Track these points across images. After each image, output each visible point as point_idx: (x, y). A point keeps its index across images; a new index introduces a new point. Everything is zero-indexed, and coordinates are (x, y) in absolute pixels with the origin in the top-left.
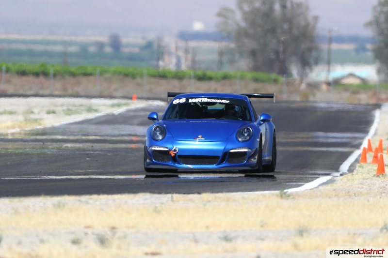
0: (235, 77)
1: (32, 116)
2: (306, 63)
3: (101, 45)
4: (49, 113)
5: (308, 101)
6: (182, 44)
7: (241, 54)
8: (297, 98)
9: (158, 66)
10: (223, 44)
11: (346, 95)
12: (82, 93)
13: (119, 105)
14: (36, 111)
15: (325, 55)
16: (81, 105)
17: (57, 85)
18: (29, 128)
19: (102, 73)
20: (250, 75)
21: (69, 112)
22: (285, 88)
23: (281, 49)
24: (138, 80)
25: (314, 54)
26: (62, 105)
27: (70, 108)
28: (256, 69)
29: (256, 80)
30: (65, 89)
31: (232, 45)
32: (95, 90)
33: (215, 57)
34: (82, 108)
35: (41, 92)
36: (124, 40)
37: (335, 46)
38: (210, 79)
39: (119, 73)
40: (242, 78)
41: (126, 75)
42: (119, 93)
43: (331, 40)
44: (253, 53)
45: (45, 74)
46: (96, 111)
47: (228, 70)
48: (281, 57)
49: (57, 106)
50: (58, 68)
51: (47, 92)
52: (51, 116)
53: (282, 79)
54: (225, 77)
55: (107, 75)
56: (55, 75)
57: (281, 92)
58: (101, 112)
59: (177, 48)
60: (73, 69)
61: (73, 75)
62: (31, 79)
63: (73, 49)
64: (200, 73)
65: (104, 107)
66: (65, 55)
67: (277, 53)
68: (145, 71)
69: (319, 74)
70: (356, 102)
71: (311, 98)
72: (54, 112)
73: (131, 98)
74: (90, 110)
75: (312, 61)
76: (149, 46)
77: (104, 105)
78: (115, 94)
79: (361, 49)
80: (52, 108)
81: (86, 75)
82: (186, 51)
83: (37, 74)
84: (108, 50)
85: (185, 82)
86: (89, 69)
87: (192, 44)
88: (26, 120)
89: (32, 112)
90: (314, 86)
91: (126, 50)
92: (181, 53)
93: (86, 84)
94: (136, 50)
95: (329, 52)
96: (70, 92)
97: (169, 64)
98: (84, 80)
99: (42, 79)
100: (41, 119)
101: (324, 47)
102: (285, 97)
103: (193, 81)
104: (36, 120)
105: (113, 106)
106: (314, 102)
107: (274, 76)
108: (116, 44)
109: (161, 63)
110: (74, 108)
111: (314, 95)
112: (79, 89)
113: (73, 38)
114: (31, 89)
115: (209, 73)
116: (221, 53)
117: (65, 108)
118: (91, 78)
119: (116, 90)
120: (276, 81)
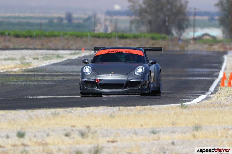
0: (141, 37)
1: (26, 61)
2: (181, 28)
3: (60, 19)
4: (34, 59)
5: (184, 50)
6: (108, 18)
7: (143, 23)
8: (178, 49)
9: (94, 31)
10: (133, 18)
11: (206, 46)
12: (53, 47)
13: (74, 54)
14: (27, 58)
15: (192, 23)
16: (53, 54)
17: (37, 43)
18: (24, 68)
19: (64, 35)
20: (149, 35)
21: (46, 58)
22: (171, 43)
23: (167, 19)
24: (84, 39)
25: (186, 22)
26: (42, 55)
27: (47, 56)
28: (151, 31)
29: (153, 38)
30: (43, 45)
31: (137, 18)
32: (60, 45)
33: (128, 25)
34: (54, 56)
35: (29, 47)
36: (75, 16)
37: (197, 18)
38: (126, 38)
39: (71, 35)
40: (145, 37)
41: (77, 36)
42: (74, 47)
43: (195, 14)
44: (150, 22)
45: (31, 36)
46: (62, 57)
47: (135, 32)
48: (167, 24)
49: (39, 55)
50: (37, 32)
51: (32, 47)
52: (36, 61)
53: (168, 37)
54: (135, 37)
55: (66, 37)
56: (36, 37)
57: (168, 45)
58: (65, 58)
59: (106, 20)
60: (47, 33)
61: (46, 36)
62: (21, 39)
63: (44, 21)
64: (120, 34)
65: (67, 55)
66: (40, 25)
67: (164, 22)
68: (89, 34)
69: (189, 34)
70: (212, 50)
71: (186, 49)
72: (37, 59)
73: (81, 50)
74: (58, 57)
75: (184, 26)
76: (89, 19)
77: (66, 54)
78: (72, 47)
79: (212, 19)
80: (36, 56)
81: (56, 36)
82: (111, 21)
83: (26, 37)
84: (65, 21)
85: (112, 40)
86: (56, 33)
87: (114, 18)
88: (22, 64)
89: (25, 59)
90: (187, 42)
91: (75, 21)
93: (54, 42)
94: (81, 21)
95: (194, 21)
96: (46, 46)
97: (100, 29)
98: (53, 39)
99: (28, 39)
100: (31, 63)
101: (191, 18)
102: (171, 48)
103: (117, 39)
104: (28, 63)
105: (71, 54)
106: (188, 51)
107: (163, 35)
108: (69, 17)
109: (96, 28)
110: (49, 56)
111: (187, 46)
112: (51, 45)
114: (22, 45)
115: (125, 35)
116: (132, 22)
117: (44, 56)
118: (57, 38)
119: (72, 45)
120: (164, 38)
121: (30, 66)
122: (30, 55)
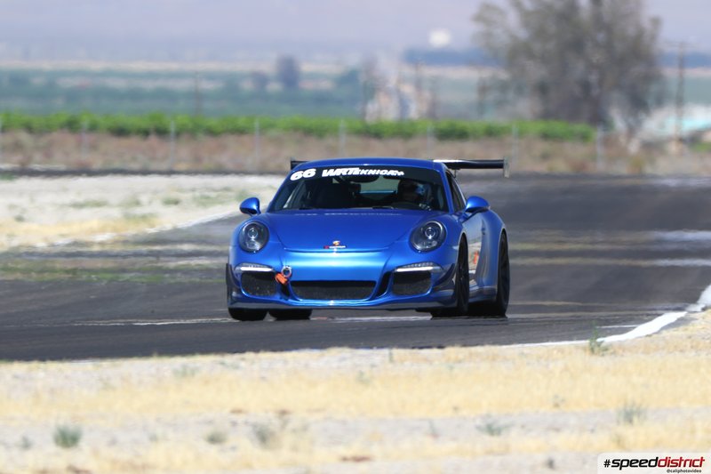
0: (509, 133)
1: (138, 211)
2: (639, 103)
3: (261, 79)
4: (167, 203)
5: (642, 175)
6: (408, 71)
7: (520, 91)
8: (622, 169)
9: (364, 114)
10: (486, 73)
12: (230, 166)
14: (144, 199)
15: (672, 87)
16: (227, 189)
17: (181, 152)
18: (132, 230)
19: (264, 129)
20: (536, 127)
21: (205, 201)
22: (600, 150)
23: (593, 78)
24: (329, 141)
25: (654, 88)
26: (193, 190)
27: (207, 194)
28: (546, 115)
29: (545, 136)
30: (198, 159)
31: (504, 75)
32: (251, 161)
33: (473, 96)
34: (230, 194)
35: (154, 166)
36: (306, 67)
37: (691, 73)
38: (462, 135)
39: (296, 128)
41: (308, 132)
43: (683, 62)
44: (542, 89)
45: (162, 132)
47: (493, 118)
48: (595, 92)
49: (182, 191)
50: (183, 119)
51: (164, 166)
52: (173, 208)
53: (598, 134)
54: (491, 133)
55: (273, 133)
56: (178, 134)
57: (594, 158)
59: (402, 80)
60: (213, 122)
61: (211, 132)
62: (134, 141)
63: (207, 86)
64: (444, 124)
66: (197, 96)
67: (586, 86)
68: (342, 124)
69: (663, 123)
71: (649, 170)
72: (176, 202)
74: (243, 196)
75: (650, 101)
76: (349, 78)
80: (174, 195)
81: (240, 132)
82: (418, 84)
83: (146, 133)
84: (275, 87)
85: (413, 144)
86: (242, 121)
87: (429, 72)
88: (128, 217)
89: (138, 203)
90: (653, 147)
91: (307, 86)
92: (408, 89)
93: (232, 151)
94: (326, 85)
95: (681, 82)
96: (207, 164)
97: (383, 110)
98: (231, 140)
99: (154, 140)
100: (152, 215)
101: (671, 72)
102: (600, 167)
103: (431, 141)
104: (144, 218)
106: (654, 177)
107: (580, 127)
108: (289, 73)
109: (372, 108)
110: (213, 195)
111: (653, 161)
112: (225, 159)
113: (212, 66)
114: (134, 159)
115: (462, 124)
116: (483, 89)
117: (197, 194)
118: (245, 138)
120: (584, 138)
121: (153, 226)
122: (155, 192)
